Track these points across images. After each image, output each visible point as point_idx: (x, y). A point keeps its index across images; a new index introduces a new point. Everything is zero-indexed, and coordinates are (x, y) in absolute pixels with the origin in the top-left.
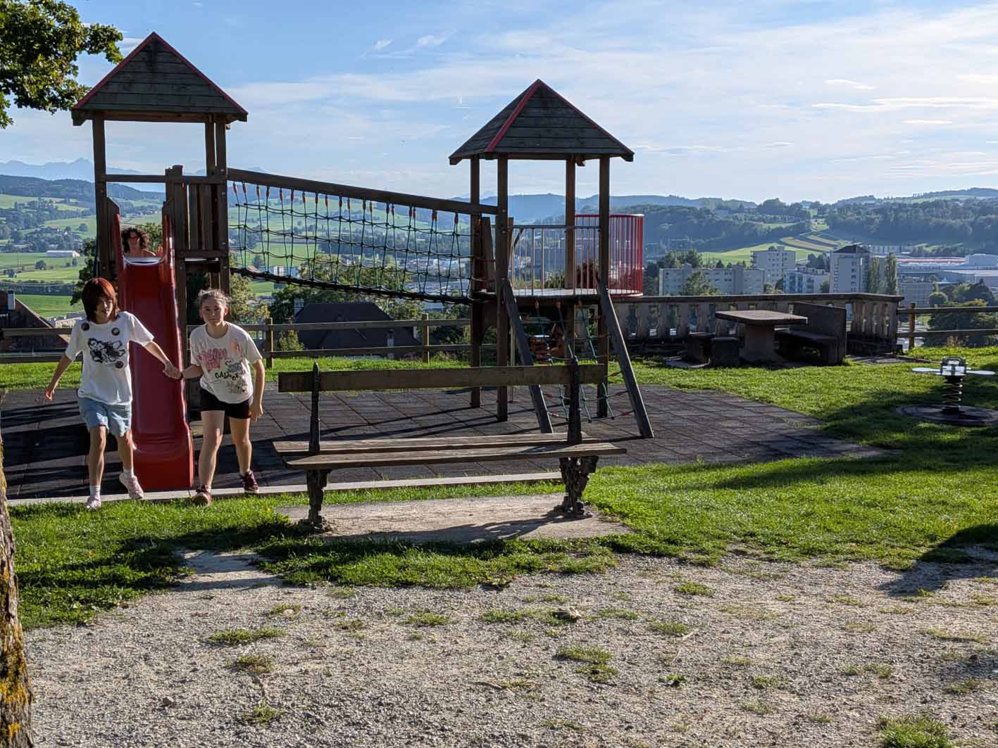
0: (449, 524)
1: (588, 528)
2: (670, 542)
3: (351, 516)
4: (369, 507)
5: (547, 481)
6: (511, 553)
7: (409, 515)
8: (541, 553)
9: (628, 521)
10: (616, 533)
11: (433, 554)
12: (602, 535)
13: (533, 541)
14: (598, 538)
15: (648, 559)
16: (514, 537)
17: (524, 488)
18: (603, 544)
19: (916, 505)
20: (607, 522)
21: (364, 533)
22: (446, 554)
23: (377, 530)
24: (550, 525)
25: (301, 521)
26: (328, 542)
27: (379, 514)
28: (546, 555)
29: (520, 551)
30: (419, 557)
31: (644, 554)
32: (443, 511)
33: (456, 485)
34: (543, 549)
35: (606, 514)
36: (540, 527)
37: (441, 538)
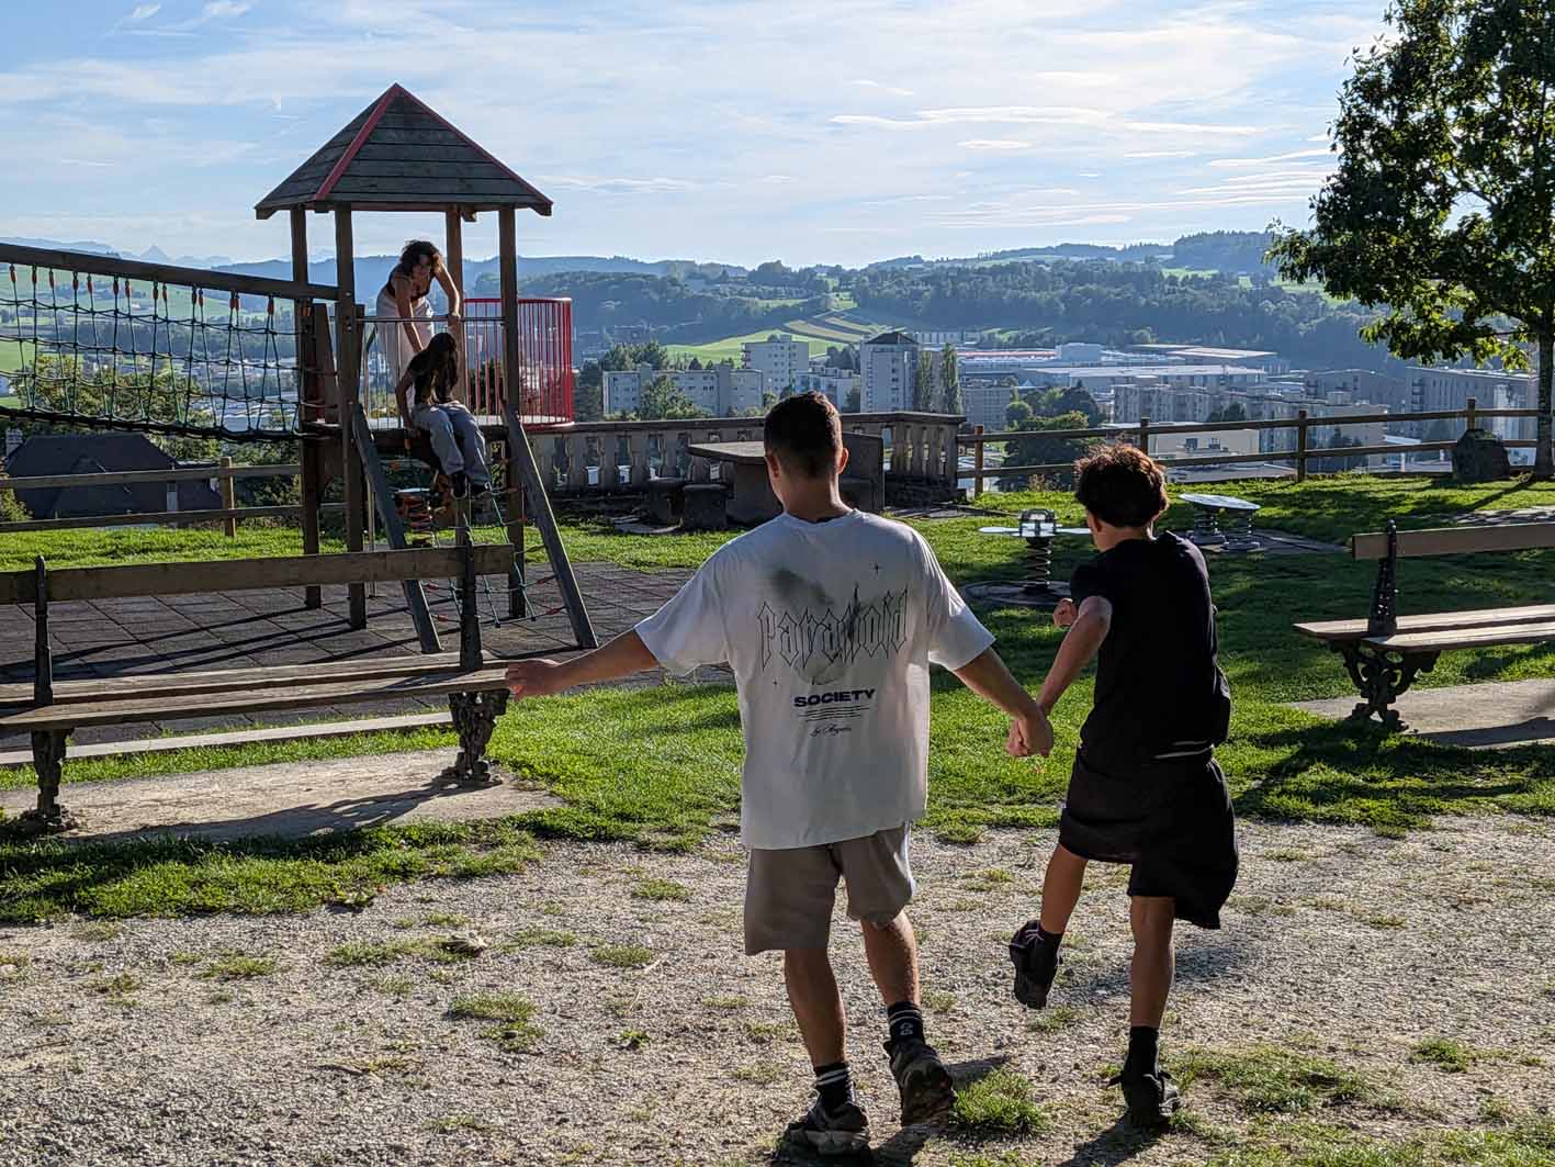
0: (273, 807)
1: (499, 801)
2: (624, 817)
3: (109, 800)
4: (141, 785)
5: (431, 727)
6: (374, 849)
7: (208, 794)
8: (423, 847)
9: (558, 788)
10: (542, 809)
11: (247, 858)
12: (519, 812)
13: (409, 827)
14: (511, 818)
15: (590, 846)
16: (378, 824)
17: (394, 741)
18: (520, 827)
19: (987, 740)
20: (525, 790)
21: (133, 828)
22: (268, 857)
23: (155, 823)
24: (437, 800)
25: (26, 815)
26: (73, 848)
27: (157, 795)
28: (430, 850)
29: (388, 846)
30: (225, 865)
31: (585, 840)
32: (262, 784)
33: (284, 741)
34: (426, 840)
35: (524, 778)
36: (420, 805)
37: (261, 831)
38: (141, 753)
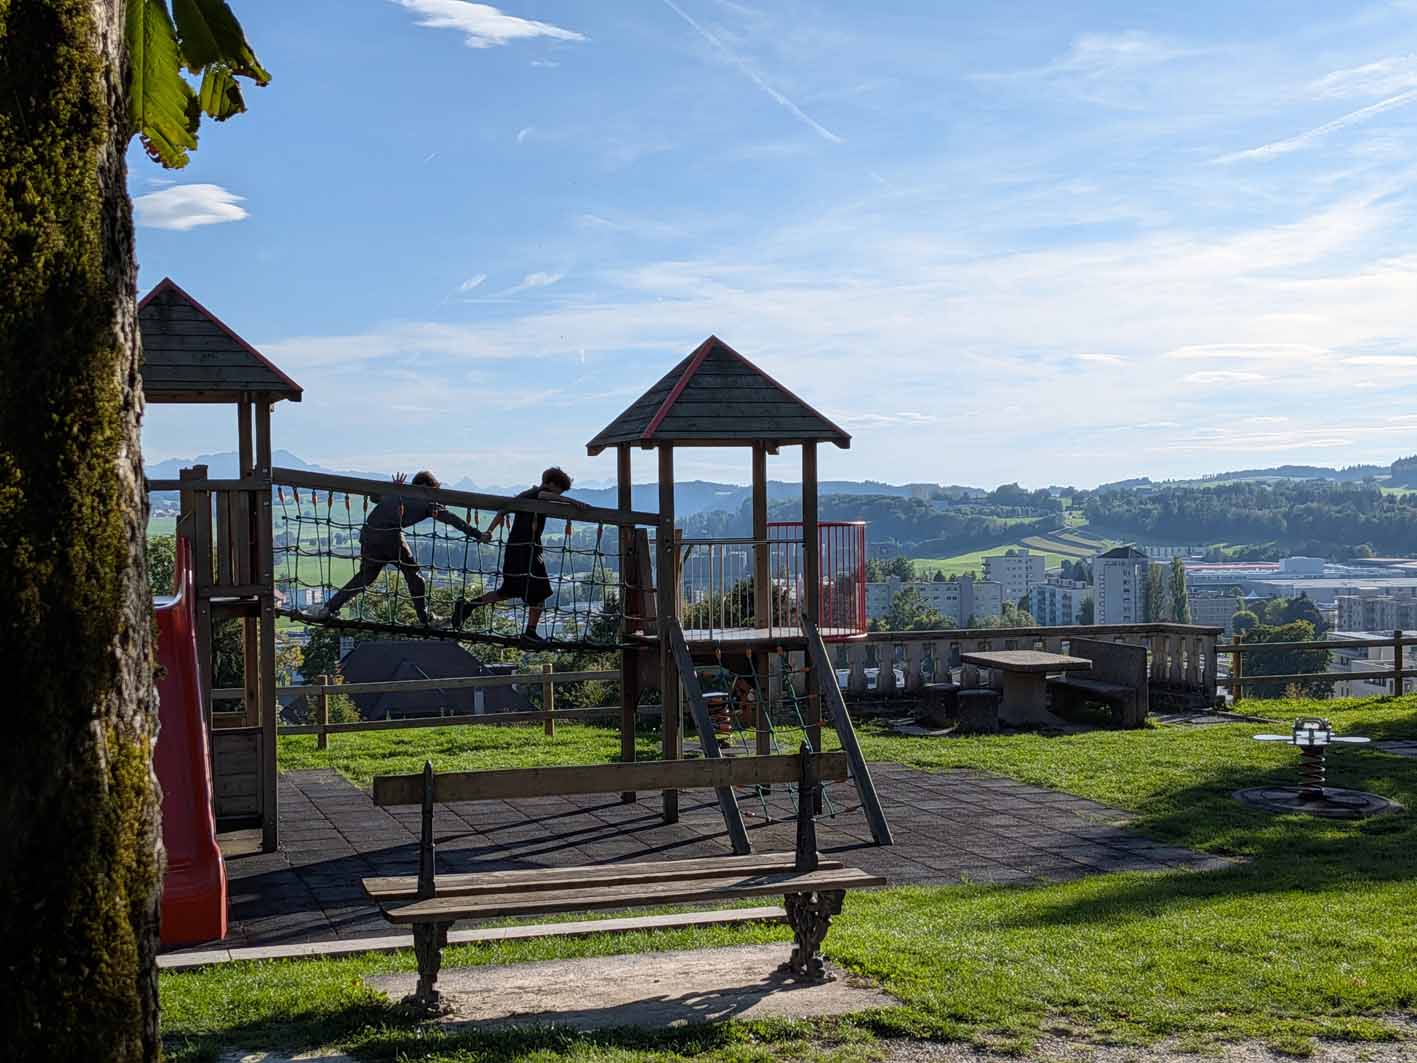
0: (626, 997)
1: (831, 998)
2: (959, 1018)
3: (478, 987)
4: (504, 972)
5: (758, 921)
6: (725, 1043)
7: (565, 983)
8: (770, 1042)
9: (889, 986)
10: (876, 1006)
11: (612, 1048)
12: (856, 1010)
13: (757, 1022)
14: (850, 1016)
15: (929, 1046)
16: (727, 1017)
17: (726, 934)
18: (860, 1024)
19: (1298, 948)
20: (858, 987)
21: (502, 1015)
22: (630, 1047)
23: (520, 1010)
24: (778, 996)
25: (406, 1000)
26: (454, 1034)
27: (519, 983)
28: (778, 1045)
29: (739, 1040)
30: (592, 1055)
31: (922, 1039)
32: (613, 976)
33: (625, 931)
34: (773, 1035)
35: (856, 976)
36: (764, 999)
37: (621, 1021)
38: (498, 940)
